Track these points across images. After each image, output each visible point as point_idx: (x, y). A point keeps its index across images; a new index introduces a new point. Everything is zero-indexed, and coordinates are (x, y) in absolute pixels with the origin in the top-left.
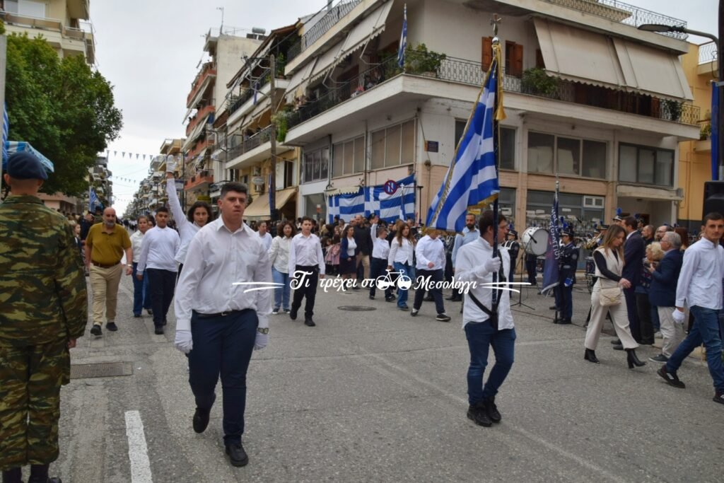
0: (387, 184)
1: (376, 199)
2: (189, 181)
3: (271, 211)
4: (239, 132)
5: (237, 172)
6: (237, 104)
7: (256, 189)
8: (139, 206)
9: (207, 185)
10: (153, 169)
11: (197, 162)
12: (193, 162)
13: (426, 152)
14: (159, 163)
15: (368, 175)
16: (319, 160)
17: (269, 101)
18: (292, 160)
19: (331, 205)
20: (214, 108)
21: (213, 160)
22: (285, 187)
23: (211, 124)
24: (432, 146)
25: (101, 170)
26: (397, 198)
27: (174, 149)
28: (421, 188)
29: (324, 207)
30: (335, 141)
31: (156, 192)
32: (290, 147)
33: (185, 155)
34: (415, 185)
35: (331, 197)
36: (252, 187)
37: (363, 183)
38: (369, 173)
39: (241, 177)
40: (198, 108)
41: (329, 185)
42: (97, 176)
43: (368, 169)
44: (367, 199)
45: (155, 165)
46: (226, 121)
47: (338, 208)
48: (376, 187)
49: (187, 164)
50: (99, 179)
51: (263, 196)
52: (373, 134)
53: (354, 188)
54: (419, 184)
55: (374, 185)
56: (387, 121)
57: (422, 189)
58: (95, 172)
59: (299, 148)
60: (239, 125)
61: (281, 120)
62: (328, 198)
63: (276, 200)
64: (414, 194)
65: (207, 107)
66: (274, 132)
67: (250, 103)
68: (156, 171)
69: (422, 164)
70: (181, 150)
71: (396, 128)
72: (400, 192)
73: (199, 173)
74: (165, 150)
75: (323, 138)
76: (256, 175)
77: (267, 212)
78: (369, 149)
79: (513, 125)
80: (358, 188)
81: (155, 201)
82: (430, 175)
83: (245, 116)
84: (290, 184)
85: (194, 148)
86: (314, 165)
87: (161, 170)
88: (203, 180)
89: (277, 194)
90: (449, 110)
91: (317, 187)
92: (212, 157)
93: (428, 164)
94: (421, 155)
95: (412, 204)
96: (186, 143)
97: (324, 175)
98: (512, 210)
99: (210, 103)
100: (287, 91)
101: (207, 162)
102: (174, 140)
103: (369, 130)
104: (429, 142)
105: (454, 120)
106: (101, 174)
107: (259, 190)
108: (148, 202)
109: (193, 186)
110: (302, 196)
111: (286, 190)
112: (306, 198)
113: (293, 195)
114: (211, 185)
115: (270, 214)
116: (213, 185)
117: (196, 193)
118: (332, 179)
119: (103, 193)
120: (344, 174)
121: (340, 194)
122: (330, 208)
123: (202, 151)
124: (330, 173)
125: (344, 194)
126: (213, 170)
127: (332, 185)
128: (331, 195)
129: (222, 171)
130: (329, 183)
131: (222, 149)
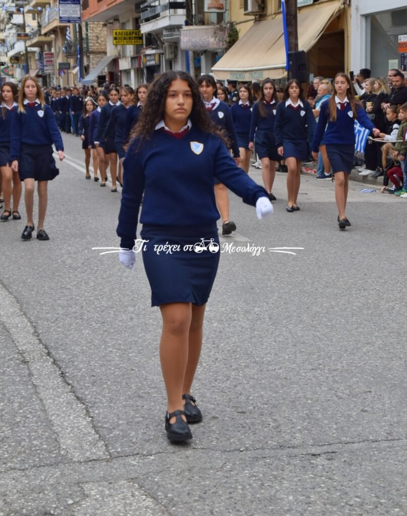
3: (289, 57)
7: (246, 8)
9: (133, 7)
31: (22, 27)
36: (237, 3)
51: (263, 23)
63: (300, 30)
77: (280, 59)
81: (20, 47)
89: (300, 15)
107: (254, 11)
108: (6, 50)
109: (102, 10)
110: (359, 17)
111: (317, 6)
112: (369, 20)
113: (338, 14)
114: (142, 6)
115: (285, 65)
116: (146, 4)
117: (109, 25)
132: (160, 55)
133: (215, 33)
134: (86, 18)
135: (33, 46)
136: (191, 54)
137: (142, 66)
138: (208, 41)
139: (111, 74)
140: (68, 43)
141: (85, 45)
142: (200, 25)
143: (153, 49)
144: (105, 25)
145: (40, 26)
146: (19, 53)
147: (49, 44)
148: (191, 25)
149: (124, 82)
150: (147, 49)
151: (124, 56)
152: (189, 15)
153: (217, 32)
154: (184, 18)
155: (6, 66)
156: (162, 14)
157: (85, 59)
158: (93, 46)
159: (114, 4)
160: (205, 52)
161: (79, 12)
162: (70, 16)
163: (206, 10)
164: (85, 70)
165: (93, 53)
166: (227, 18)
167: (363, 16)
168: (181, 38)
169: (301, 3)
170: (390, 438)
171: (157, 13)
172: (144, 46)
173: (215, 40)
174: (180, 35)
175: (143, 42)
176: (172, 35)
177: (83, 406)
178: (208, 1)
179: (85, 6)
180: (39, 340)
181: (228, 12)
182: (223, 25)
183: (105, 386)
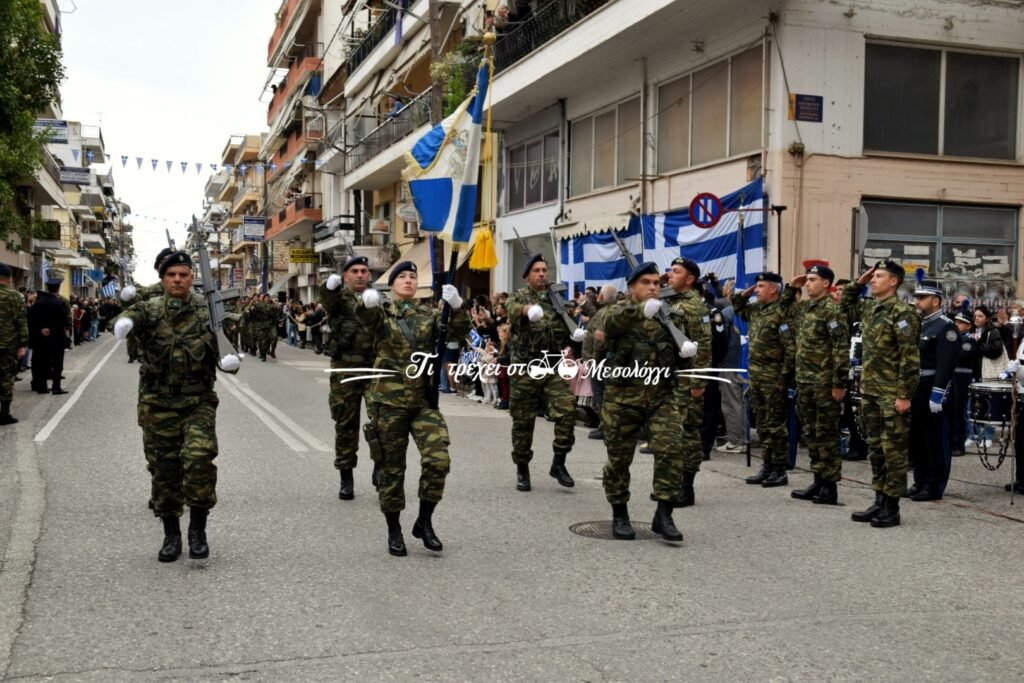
0: (696, 202)
1: (671, 241)
2: (275, 219)
3: (435, 278)
4: (370, 109)
5: (369, 195)
6: (362, 47)
7: (405, 230)
9: (311, 227)
10: (211, 199)
11: (289, 178)
12: (281, 179)
13: (792, 122)
14: (221, 185)
15: (649, 184)
16: (539, 159)
17: (426, 34)
19: (565, 261)
20: (320, 63)
21: (320, 172)
23: (315, 98)
24: (807, 108)
25: (97, 197)
26: (723, 237)
27: (246, 154)
28: (780, 209)
30: (571, 115)
33: (267, 165)
34: (766, 203)
35: (565, 242)
36: (400, 226)
37: (639, 205)
38: (653, 181)
39: (378, 207)
40: (290, 66)
41: (562, 215)
42: (87, 212)
43: (650, 171)
44: (650, 243)
45: (213, 189)
46: (343, 89)
47: (581, 266)
48: (669, 215)
49: (272, 183)
50: (93, 217)
51: (420, 246)
52: (662, 90)
53: (620, 218)
54: (775, 201)
55: (665, 208)
56: (695, 55)
57: (783, 213)
58: (83, 202)
59: (495, 135)
60: (368, 92)
61: (452, 73)
62: (559, 245)
64: (763, 227)
65: (306, 61)
66: (438, 99)
67: (390, 42)
68: (217, 202)
69: (784, 154)
70: (261, 157)
71: (715, 71)
72: (729, 223)
73: (293, 204)
74: (230, 156)
75: (547, 108)
77: (428, 280)
78: (651, 128)
79: (1014, 46)
80: (628, 218)
82: (801, 179)
83: (380, 73)
84: (478, 218)
85: (283, 150)
86: (528, 169)
87: (223, 200)
88: (301, 216)
90: (850, 15)
91: (535, 221)
92: (317, 167)
93: (797, 151)
94: (780, 131)
95: (759, 251)
96: (267, 140)
97: (551, 196)
98: (1010, 262)
99: (313, 54)
100: (464, 5)
101: (310, 178)
102: (246, 138)
103: (652, 80)
104: (800, 98)
105: (863, 40)
106: (99, 209)
107: (414, 234)
109: (282, 230)
110: (503, 242)
112: (512, 245)
114: (317, 227)
115: (431, 285)
116: (321, 225)
117: (290, 244)
118: (567, 202)
119: (103, 246)
120: (595, 188)
121: (585, 233)
122: (563, 266)
123: (299, 154)
124: (563, 187)
125: (595, 232)
126: (321, 194)
127: (568, 215)
128: (566, 238)
129: (340, 194)
130: (562, 211)
131: (337, 148)
133: (379, 253)
134: (268, 237)
135: (225, 263)
139: (292, 291)
140: (254, 261)
141: (270, 263)
142: (368, 246)
143: (328, 267)
144: (287, 244)
145: (231, 244)
147: (240, 261)
148: (359, 244)
149: (302, 298)
150: (321, 267)
151: (303, 274)
152: (357, 235)
153: (382, 252)
154: (353, 239)
156: (336, 234)
157: (270, 276)
158: (277, 264)
159: (292, 225)
161: (263, 231)
162: (255, 235)
163: (371, 231)
164: (268, 285)
165: (276, 270)
166: (391, 240)
170: (326, 655)
171: (329, 233)
172: (320, 265)
173: (380, 260)
175: (318, 260)
176: (342, 254)
177: (20, 620)
178: (373, 223)
179: (268, 225)
180: (35, 547)
181: (392, 235)
182: (388, 246)
183: (63, 598)
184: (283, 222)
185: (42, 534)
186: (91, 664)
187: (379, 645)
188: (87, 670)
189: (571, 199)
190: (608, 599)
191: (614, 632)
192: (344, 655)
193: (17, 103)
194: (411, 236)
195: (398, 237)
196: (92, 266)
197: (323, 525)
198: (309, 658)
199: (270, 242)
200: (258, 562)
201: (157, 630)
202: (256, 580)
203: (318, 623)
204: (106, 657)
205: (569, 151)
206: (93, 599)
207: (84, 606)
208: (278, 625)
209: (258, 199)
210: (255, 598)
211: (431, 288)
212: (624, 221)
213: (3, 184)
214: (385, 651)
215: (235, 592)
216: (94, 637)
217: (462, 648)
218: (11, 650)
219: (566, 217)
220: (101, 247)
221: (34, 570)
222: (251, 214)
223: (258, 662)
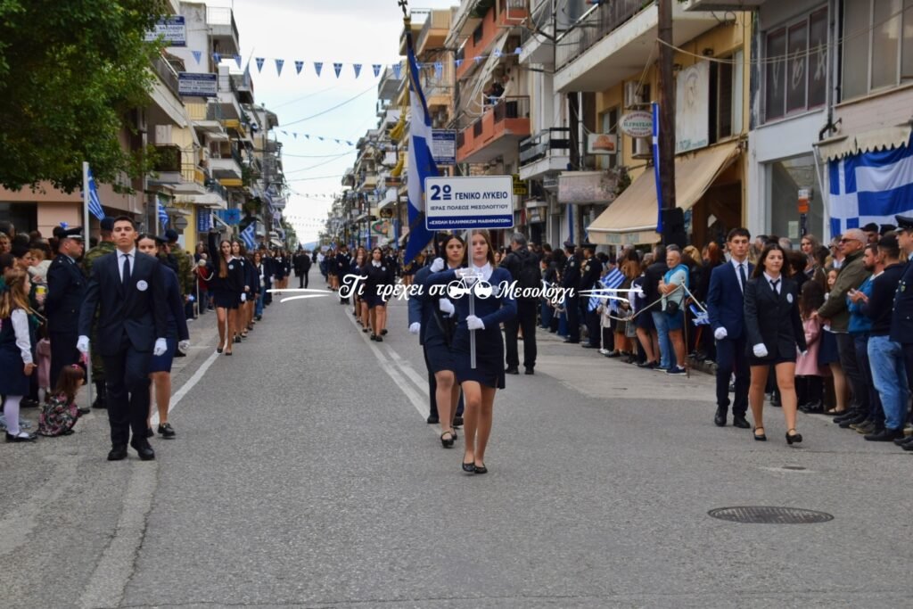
2: (468, 132)
3: (662, 215)
5: (590, 99)
7: (634, 150)
8: (355, 212)
9: (515, 145)
10: (387, 102)
11: (485, 76)
12: (475, 77)
14: (400, 81)
16: (803, 48)
18: (730, 56)
19: (834, 190)
21: (527, 69)
22: (712, 139)
25: (228, 111)
27: (431, 38)
29: (815, 197)
32: (721, 15)
33: (459, 56)
35: (832, 165)
36: (629, 142)
39: (602, 115)
41: (830, 126)
45: (388, 89)
47: (854, 197)
49: (465, 81)
50: (225, 136)
53: (899, 130)
58: (210, 117)
59: (748, 14)
62: (826, 168)
68: (395, 107)
70: (449, 44)
73: (491, 112)
76: (635, 108)
77: (652, 220)
80: (909, 130)
81: (392, 196)
84: (727, 130)
85: (478, 34)
86: (790, 63)
87: (401, 104)
88: (501, 130)
92: (522, 58)
96: (457, 18)
97: (817, 100)
101: (514, 73)
102: (430, 13)
106: (232, 123)
107: (644, 153)
108: (376, 200)
109: (478, 148)
110: (756, 163)
111: (713, 149)
112: (770, 169)
113: (732, 161)
114: (522, 144)
115: (655, 226)
116: (526, 141)
117: (491, 168)
118: (837, 108)
119: (240, 175)
120: (872, 87)
121: (855, 152)
122: (832, 198)
123: (498, 40)
124: (831, 87)
125: (868, 151)
126: (528, 97)
127: (838, 126)
128: (833, 159)
129: (553, 96)
130: (830, 120)
131: (544, 34)
132: (546, 208)
133: (602, 181)
134: (459, 160)
136: (575, 208)
137: (526, 224)
138: (593, 192)
142: (589, 170)
143: (538, 200)
144: (487, 168)
146: (391, 204)
148: (577, 169)
150: (531, 200)
152: (574, 156)
153: (606, 180)
154: (568, 161)
155: (378, 221)
156: (548, 152)
159: (491, 141)
160: (592, 206)
161: (453, 150)
162: (440, 155)
163: (590, 151)
166: (620, 163)
167: (761, 163)
168: (560, 186)
169: (695, 145)
171: (537, 153)
172: (530, 197)
173: (602, 190)
174: (558, 183)
175: (527, 190)
176: (552, 183)
177: (132, 571)
178: (593, 138)
179: (460, 142)
180: (146, 519)
181: (620, 154)
182: (614, 171)
183: (171, 556)
184: (479, 137)
185: (152, 508)
186: (191, 599)
187: (451, 593)
188: (188, 603)
189: (842, 103)
190: (702, 569)
191: (687, 593)
192: (416, 600)
193: (121, 23)
194: (641, 157)
195: (627, 159)
196: (224, 205)
197: (440, 504)
198: (384, 601)
199: (465, 166)
200: (361, 533)
201: (252, 579)
202: (354, 547)
203: (402, 578)
204: (203, 596)
205: (840, 36)
206: (197, 557)
207: (188, 562)
208: (364, 578)
209: (448, 103)
210: (348, 559)
211: (657, 230)
212: (904, 134)
213: (109, 112)
214: (456, 598)
215: (331, 556)
216: (195, 583)
217: (528, 599)
218: (124, 590)
219: (835, 130)
220: (237, 177)
221: (144, 536)
222: (440, 125)
223: (336, 602)
